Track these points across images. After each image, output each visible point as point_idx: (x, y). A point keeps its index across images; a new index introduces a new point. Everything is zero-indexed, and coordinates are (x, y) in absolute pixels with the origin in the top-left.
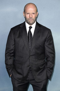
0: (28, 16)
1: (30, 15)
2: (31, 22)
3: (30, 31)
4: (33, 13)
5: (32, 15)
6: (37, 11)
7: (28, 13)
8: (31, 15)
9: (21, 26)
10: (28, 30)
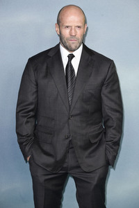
0: (66, 32)
1: (71, 30)
2: (73, 47)
3: (69, 65)
4: (79, 27)
5: (75, 31)
6: (85, 22)
7: (67, 27)
8: (73, 31)
9: (50, 54)
10: (65, 61)
